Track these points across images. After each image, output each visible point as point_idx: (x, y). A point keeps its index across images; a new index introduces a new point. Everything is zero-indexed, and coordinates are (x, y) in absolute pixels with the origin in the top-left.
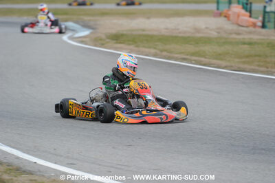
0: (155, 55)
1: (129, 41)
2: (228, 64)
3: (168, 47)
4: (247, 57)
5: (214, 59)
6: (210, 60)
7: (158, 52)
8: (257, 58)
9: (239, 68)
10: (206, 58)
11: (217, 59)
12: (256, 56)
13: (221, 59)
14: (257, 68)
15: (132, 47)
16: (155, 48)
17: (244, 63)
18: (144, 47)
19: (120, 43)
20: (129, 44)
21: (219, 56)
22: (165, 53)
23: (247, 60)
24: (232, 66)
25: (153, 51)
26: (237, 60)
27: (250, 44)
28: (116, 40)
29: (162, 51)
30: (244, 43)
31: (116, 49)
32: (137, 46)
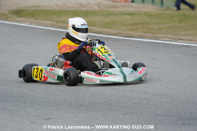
0: (52, 26)
1: (28, 15)
2: (117, 31)
3: (62, 19)
4: (131, 25)
5: (104, 27)
6: (101, 29)
7: (55, 23)
8: (140, 25)
9: (128, 34)
10: (96, 27)
11: (106, 27)
12: (139, 24)
13: (110, 28)
14: (143, 34)
15: (32, 20)
16: (51, 20)
17: (131, 30)
18: (42, 19)
19: (21, 17)
20: (29, 18)
21: (107, 25)
22: (60, 24)
23: (133, 27)
24: (120, 33)
25: (50, 22)
26: (124, 28)
27: (130, 14)
28: (18, 14)
29: (57, 22)
30: (126, 14)
31: (18, 22)
32: (36, 19)
